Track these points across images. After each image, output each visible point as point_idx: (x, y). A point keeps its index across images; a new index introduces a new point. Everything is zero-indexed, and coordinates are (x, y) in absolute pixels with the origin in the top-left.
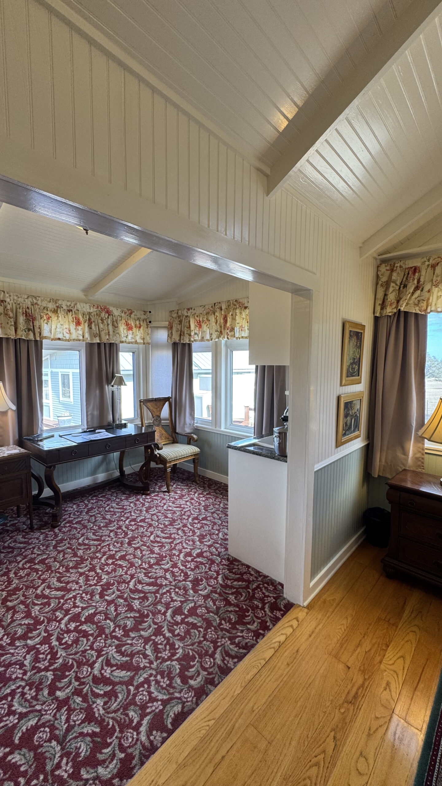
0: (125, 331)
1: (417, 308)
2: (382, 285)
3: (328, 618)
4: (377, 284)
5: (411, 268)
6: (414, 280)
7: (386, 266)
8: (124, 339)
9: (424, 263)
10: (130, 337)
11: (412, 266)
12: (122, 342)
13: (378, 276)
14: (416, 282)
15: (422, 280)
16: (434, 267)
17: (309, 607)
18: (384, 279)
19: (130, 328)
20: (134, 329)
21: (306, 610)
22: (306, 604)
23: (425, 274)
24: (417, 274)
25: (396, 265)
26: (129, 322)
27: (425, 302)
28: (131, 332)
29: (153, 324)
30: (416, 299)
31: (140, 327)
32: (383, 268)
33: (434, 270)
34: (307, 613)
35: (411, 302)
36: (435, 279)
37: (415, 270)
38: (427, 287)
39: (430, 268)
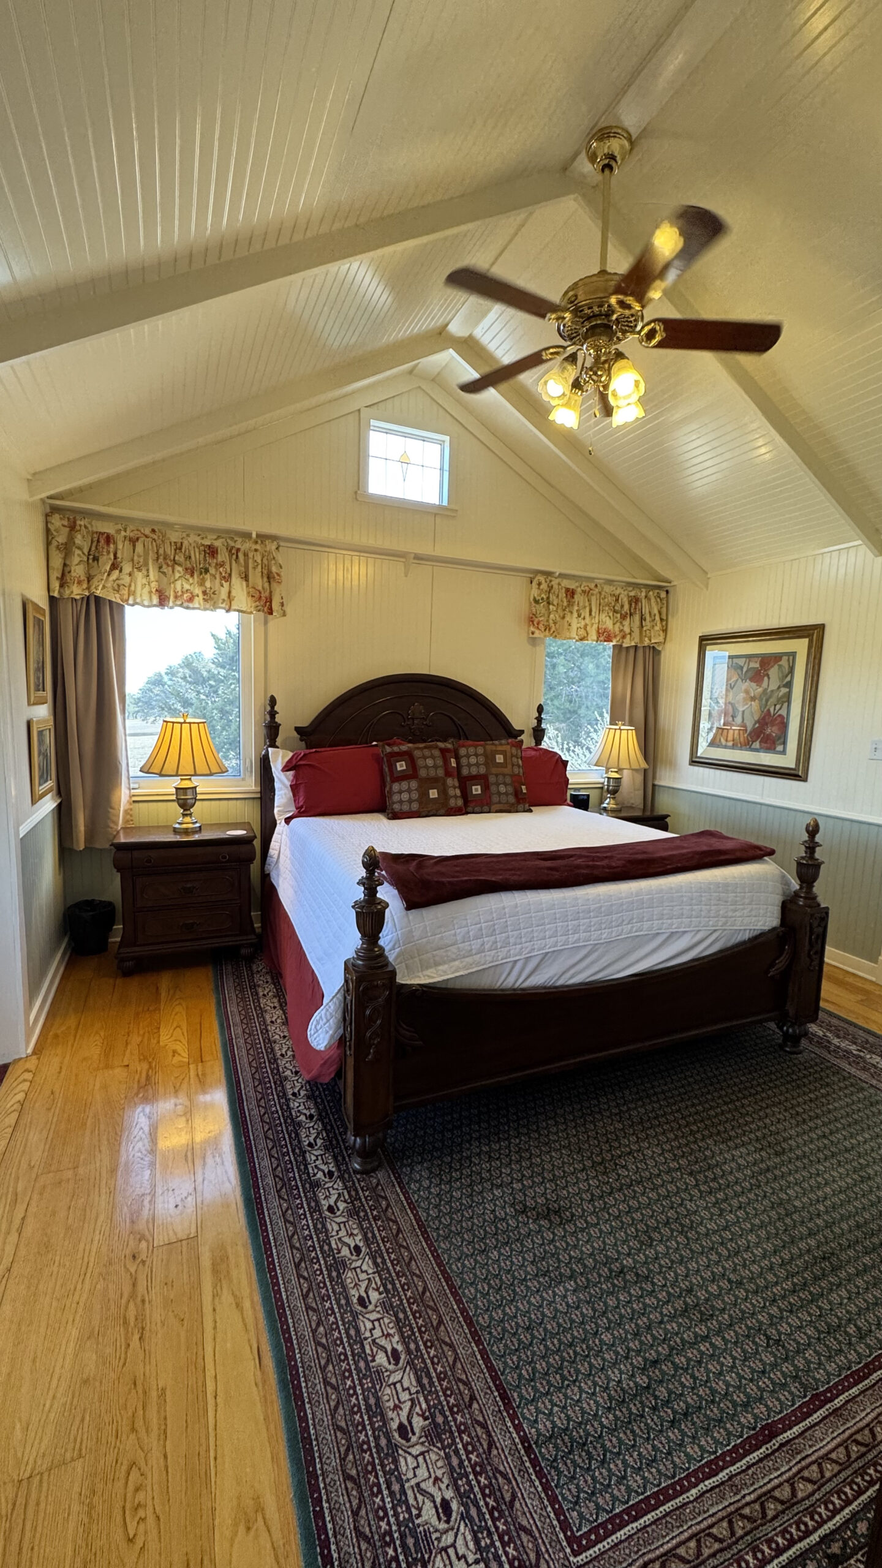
1: (117, 595)
2: (58, 548)
3: (72, 1046)
4: (48, 544)
5: (103, 534)
6: (108, 553)
7: (61, 519)
9: (118, 531)
11: (102, 531)
13: (48, 531)
14: (112, 556)
15: (119, 555)
16: (134, 541)
17: (37, 1051)
18: (61, 539)
21: (35, 1057)
22: (30, 1051)
23: (123, 549)
24: (112, 546)
25: (78, 522)
27: (127, 589)
30: (114, 581)
32: (57, 521)
33: (134, 546)
34: (39, 1059)
35: (109, 585)
36: (136, 558)
37: (109, 539)
38: (127, 568)
39: (127, 542)
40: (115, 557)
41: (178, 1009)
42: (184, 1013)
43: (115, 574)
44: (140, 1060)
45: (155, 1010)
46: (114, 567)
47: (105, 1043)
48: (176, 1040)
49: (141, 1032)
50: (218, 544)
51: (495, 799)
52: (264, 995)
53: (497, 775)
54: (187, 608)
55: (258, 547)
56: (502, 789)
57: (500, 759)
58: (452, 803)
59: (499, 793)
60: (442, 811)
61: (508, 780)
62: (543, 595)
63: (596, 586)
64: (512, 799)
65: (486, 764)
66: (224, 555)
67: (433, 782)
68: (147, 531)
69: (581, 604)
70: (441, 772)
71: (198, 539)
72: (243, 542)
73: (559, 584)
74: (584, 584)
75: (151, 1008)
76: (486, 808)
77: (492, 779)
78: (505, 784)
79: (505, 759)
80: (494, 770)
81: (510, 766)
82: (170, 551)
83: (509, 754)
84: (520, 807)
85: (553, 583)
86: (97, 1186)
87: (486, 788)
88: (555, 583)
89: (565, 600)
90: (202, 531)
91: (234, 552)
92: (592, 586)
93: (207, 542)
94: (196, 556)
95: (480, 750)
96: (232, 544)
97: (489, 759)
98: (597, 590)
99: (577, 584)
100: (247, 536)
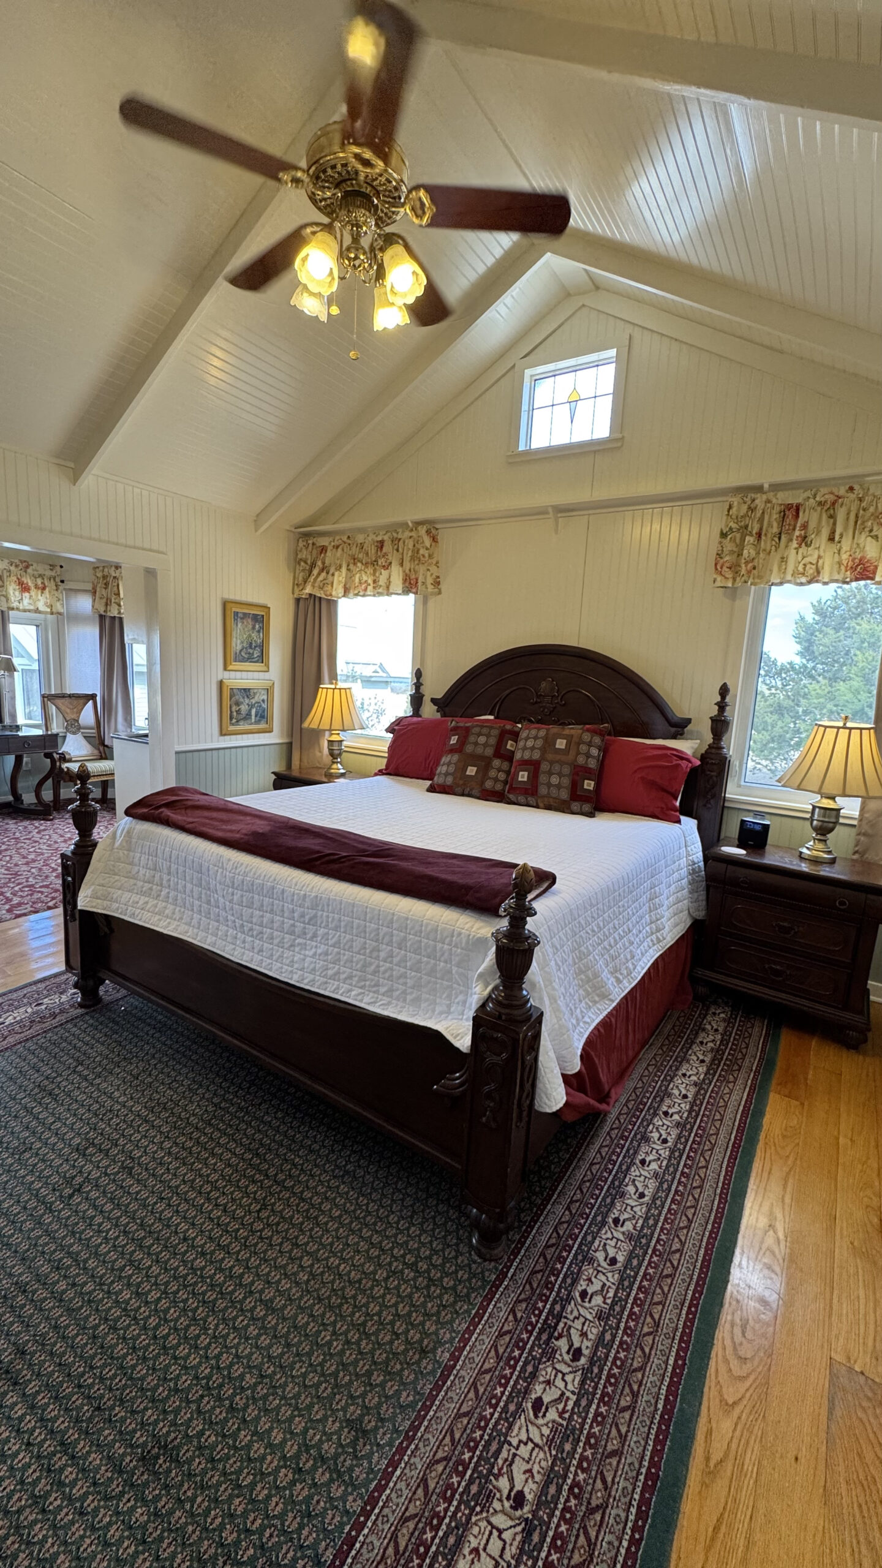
0: (17, 593)
1: (322, 592)
5: (320, 547)
6: (320, 560)
7: (302, 541)
8: (15, 605)
9: (331, 543)
10: (26, 601)
11: (322, 545)
12: (13, 609)
13: (296, 552)
15: (327, 561)
16: (336, 548)
19: (25, 588)
20: (33, 592)
23: (330, 556)
24: (323, 554)
25: (310, 541)
26: (24, 580)
27: (331, 586)
28: (26, 594)
29: (69, 585)
30: (321, 581)
31: (44, 589)
32: (301, 544)
33: (337, 552)
38: (332, 570)
39: (333, 550)
40: (323, 563)
43: (324, 574)
46: (322, 570)
50: (386, 538)
51: (543, 790)
53: (552, 763)
54: (364, 596)
55: (413, 534)
56: (555, 780)
57: (561, 744)
58: (489, 784)
59: (549, 785)
60: (475, 792)
61: (566, 770)
62: (732, 524)
63: (851, 489)
64: (564, 795)
65: (543, 750)
66: (387, 547)
67: (474, 759)
68: (345, 539)
69: (812, 525)
70: (489, 752)
71: (374, 537)
72: (403, 532)
73: (768, 501)
74: (823, 491)
76: (531, 800)
77: (545, 766)
78: (560, 775)
79: (568, 744)
80: (550, 756)
81: (572, 753)
82: (354, 550)
83: (575, 739)
84: (575, 806)
85: (757, 502)
87: (534, 776)
88: (760, 500)
89: (775, 524)
90: (376, 530)
91: (395, 541)
92: (842, 491)
93: (379, 538)
94: (372, 551)
95: (542, 733)
96: (395, 535)
97: (549, 742)
98: (852, 496)
99: (808, 494)
100: (404, 525)
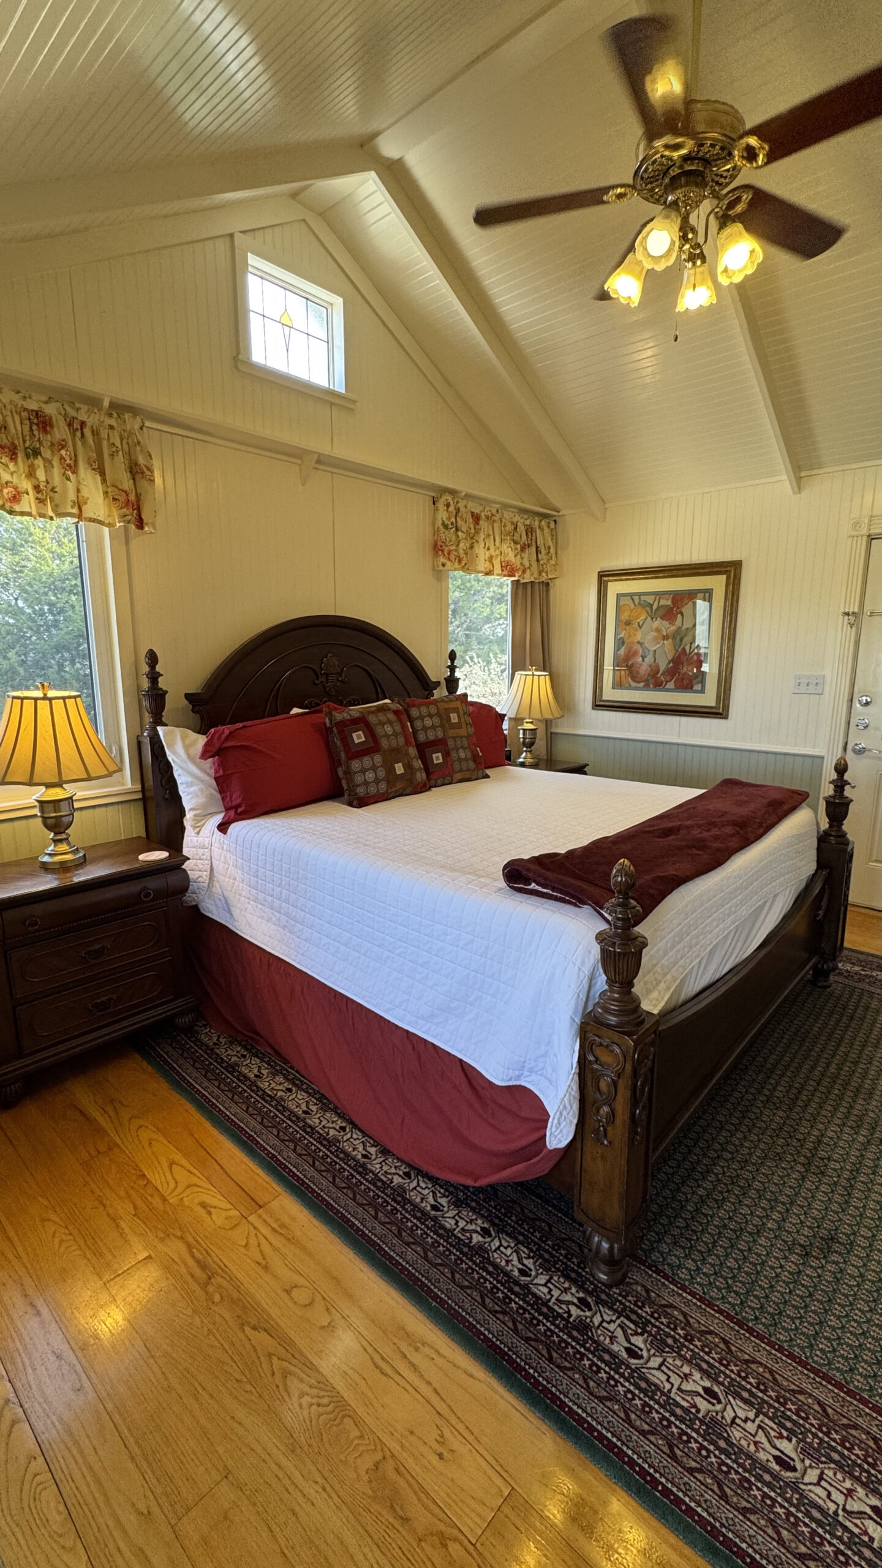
41: (145, 1135)
42: (162, 1139)
44: (162, 1240)
45: (110, 1149)
47: (75, 1232)
48: (189, 1186)
49: (122, 1193)
52: (256, 1076)
75: (102, 1149)
86: (291, 1489)
